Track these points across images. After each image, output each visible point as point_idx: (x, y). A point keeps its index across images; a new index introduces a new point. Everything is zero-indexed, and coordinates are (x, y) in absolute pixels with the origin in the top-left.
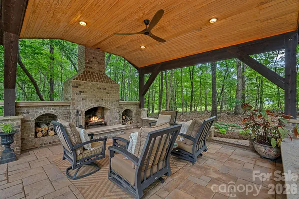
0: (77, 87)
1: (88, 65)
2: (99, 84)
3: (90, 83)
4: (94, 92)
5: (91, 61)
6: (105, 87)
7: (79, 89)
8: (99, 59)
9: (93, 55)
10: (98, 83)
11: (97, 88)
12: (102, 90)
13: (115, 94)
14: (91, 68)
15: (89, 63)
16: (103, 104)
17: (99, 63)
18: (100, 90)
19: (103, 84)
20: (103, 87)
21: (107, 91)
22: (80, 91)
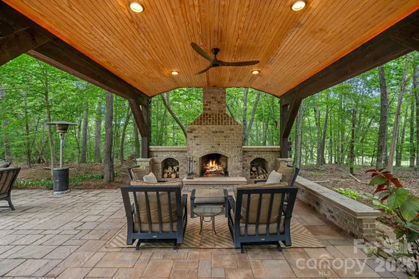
0: (191, 132)
1: (206, 107)
2: (215, 128)
3: (204, 127)
4: (209, 137)
5: (210, 102)
6: (223, 130)
7: (193, 135)
8: (219, 98)
9: (212, 95)
10: (214, 126)
11: (213, 132)
12: (219, 134)
13: (236, 138)
14: (209, 109)
15: (207, 105)
16: (220, 151)
17: (218, 102)
18: (216, 134)
19: (220, 126)
20: (219, 130)
21: (225, 135)
22: (195, 137)
